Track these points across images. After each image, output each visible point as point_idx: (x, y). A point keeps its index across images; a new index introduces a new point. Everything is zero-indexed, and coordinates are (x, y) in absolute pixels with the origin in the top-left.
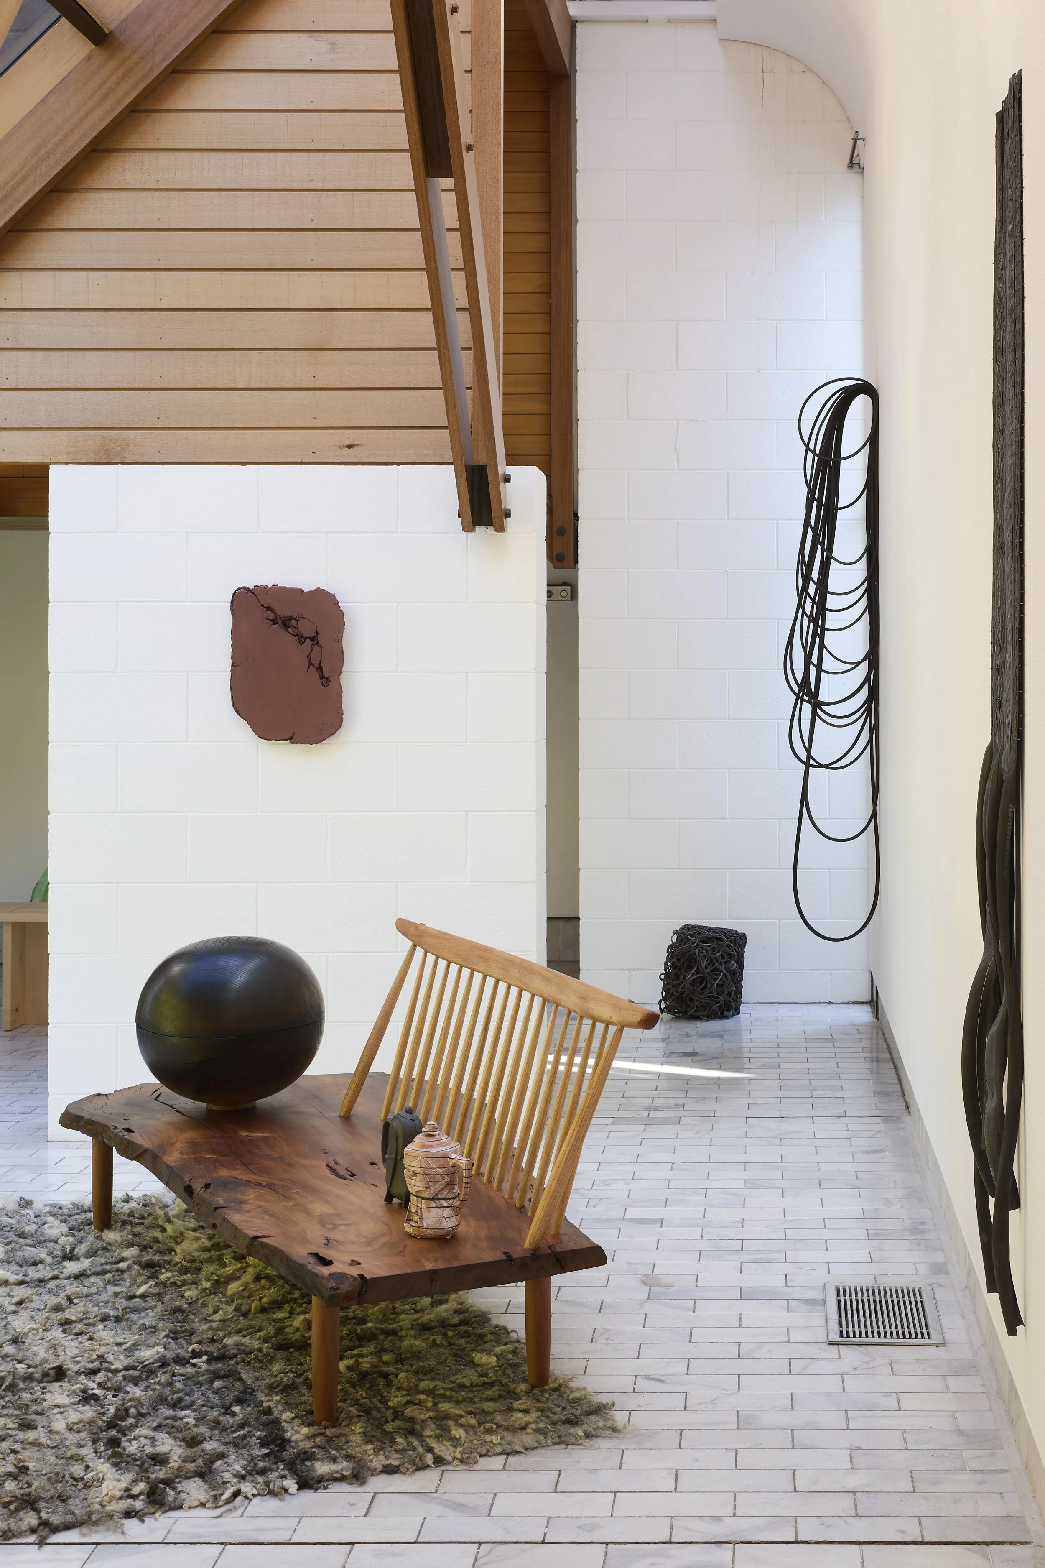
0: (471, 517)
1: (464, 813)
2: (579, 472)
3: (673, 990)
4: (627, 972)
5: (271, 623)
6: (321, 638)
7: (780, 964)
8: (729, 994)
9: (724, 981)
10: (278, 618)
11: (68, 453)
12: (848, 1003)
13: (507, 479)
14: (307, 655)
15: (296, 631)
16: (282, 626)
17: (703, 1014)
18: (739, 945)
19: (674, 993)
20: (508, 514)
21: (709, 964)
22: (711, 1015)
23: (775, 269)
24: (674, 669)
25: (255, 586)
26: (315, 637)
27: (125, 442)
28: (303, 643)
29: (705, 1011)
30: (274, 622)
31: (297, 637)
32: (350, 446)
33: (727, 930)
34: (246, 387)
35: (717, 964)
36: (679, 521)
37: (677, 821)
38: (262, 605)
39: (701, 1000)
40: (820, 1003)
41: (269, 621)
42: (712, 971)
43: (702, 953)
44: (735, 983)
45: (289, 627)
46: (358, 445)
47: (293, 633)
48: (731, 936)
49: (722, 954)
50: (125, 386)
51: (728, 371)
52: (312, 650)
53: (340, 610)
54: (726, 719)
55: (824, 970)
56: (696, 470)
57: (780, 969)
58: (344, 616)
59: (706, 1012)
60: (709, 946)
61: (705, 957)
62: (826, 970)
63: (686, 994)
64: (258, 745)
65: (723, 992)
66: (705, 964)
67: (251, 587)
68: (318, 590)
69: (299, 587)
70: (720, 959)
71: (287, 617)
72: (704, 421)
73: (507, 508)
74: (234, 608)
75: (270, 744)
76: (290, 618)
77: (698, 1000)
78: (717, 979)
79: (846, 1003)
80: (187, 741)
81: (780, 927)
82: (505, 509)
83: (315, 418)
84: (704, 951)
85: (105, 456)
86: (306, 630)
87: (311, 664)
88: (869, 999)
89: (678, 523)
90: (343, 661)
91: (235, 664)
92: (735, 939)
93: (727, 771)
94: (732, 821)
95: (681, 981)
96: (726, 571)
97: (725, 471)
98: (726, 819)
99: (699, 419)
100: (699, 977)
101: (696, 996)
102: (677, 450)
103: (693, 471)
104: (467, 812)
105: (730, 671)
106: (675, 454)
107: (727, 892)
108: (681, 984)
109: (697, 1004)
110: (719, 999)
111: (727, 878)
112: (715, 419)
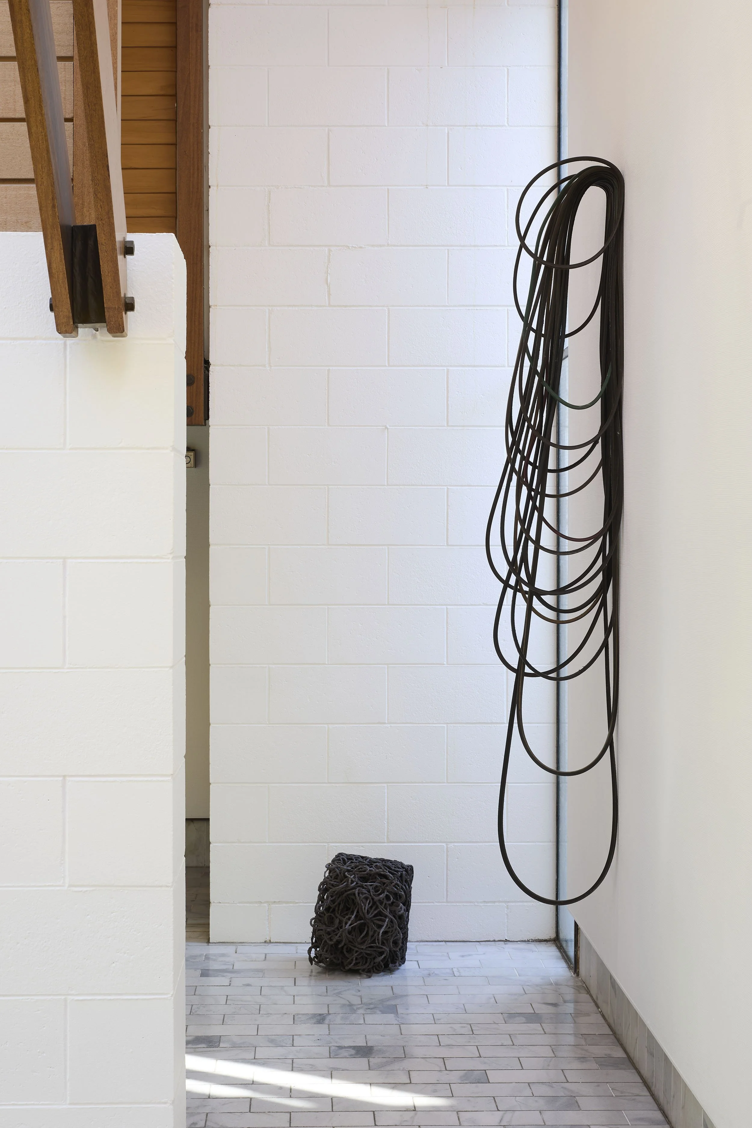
0: (70, 309)
1: (61, 779)
2: (211, 309)
3: (326, 938)
4: (266, 905)
7: (447, 895)
8: (395, 943)
9: (389, 928)
12: (528, 941)
13: (129, 250)
17: (364, 967)
18: (406, 881)
19: (328, 941)
20: (130, 306)
21: (371, 907)
22: (373, 967)
23: (447, 65)
24: (324, 545)
29: (366, 962)
33: (391, 861)
35: (381, 908)
36: (331, 368)
37: (326, 726)
39: (362, 951)
40: (494, 941)
42: (375, 916)
43: (363, 893)
44: (401, 929)
48: (397, 871)
49: (387, 895)
51: (390, 188)
55: (499, 902)
56: (350, 306)
57: (447, 902)
59: (368, 964)
60: (371, 885)
61: (366, 898)
62: (502, 902)
63: (343, 944)
65: (387, 940)
66: (366, 908)
70: (385, 901)
72: (361, 247)
73: (129, 295)
77: (357, 952)
78: (383, 926)
79: (525, 941)
81: (447, 851)
82: (125, 297)
84: (364, 891)
88: (553, 935)
89: (329, 370)
92: (402, 874)
93: (386, 666)
94: (391, 726)
95: (336, 926)
96: (386, 428)
97: (385, 308)
98: (385, 723)
99: (354, 246)
100: (360, 923)
101: (355, 947)
102: (328, 283)
103: (346, 308)
104: (64, 777)
105: (390, 547)
106: (326, 287)
107: (386, 809)
108: (336, 930)
109: (356, 955)
110: (383, 950)
111: (386, 794)
112: (373, 246)
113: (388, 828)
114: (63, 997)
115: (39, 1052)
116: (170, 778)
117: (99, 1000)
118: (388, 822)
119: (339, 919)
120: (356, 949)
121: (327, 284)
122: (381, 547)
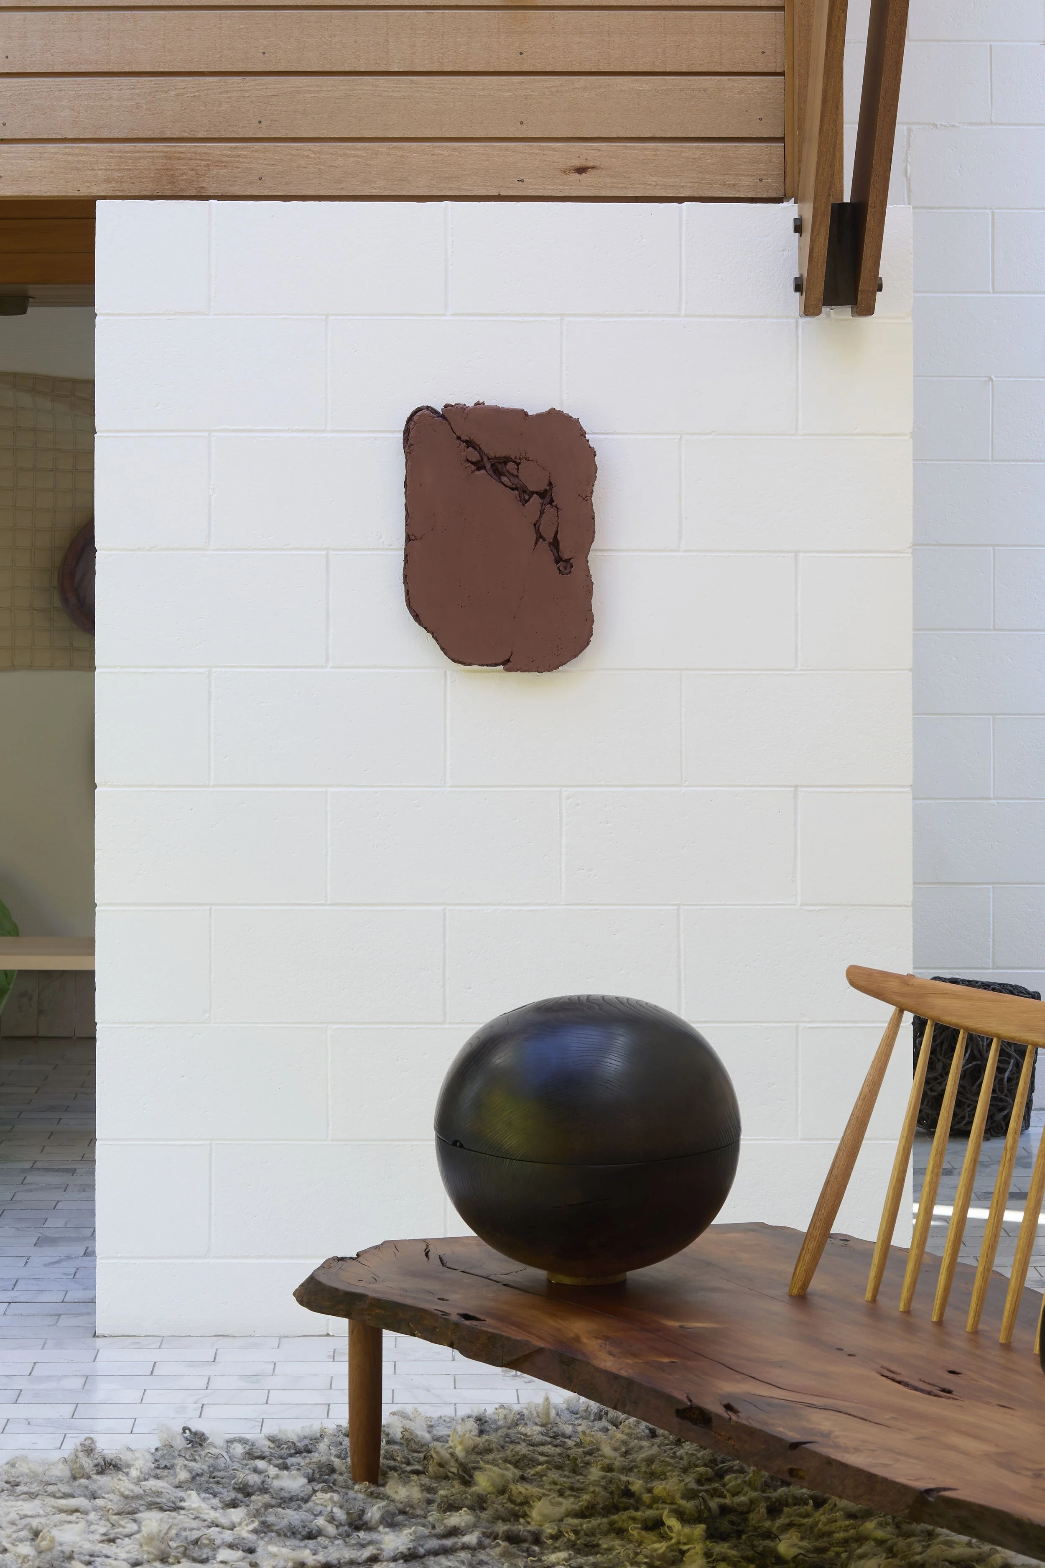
0: (823, 291)
1: (793, 789)
5: (473, 468)
6: (556, 493)
9: (1014, 1073)
10: (485, 459)
11: (108, 181)
14: (534, 521)
15: (516, 481)
16: (491, 472)
19: (928, 1092)
20: (879, 287)
22: (990, 1128)
25: (446, 406)
26: (546, 490)
27: (204, 163)
28: (527, 501)
30: (479, 466)
31: (516, 492)
32: (581, 170)
33: (1011, 986)
34: (406, 70)
38: (459, 438)
41: (469, 464)
45: (502, 474)
46: (593, 168)
47: (510, 484)
50: (203, 69)
51: (992, 43)
52: (542, 512)
53: (590, 447)
54: (990, 630)
56: (939, 208)
58: (595, 455)
64: (445, 672)
65: (1010, 1091)
67: (439, 408)
68: (552, 411)
69: (517, 406)
71: (500, 458)
72: (954, 126)
74: (410, 442)
75: (467, 671)
76: (506, 460)
77: (969, 1106)
78: (1006, 1069)
80: (326, 667)
83: (522, 123)
85: (169, 187)
86: (533, 481)
87: (540, 536)
90: (594, 532)
91: (413, 538)
93: (991, 717)
94: (998, 803)
95: (939, 1072)
96: (991, 379)
97: (988, 211)
98: (990, 798)
99: (944, 124)
100: (975, 1065)
101: (967, 1099)
102: (908, 175)
103: (934, 211)
104: (796, 787)
105: (996, 548)
106: (905, 181)
107: (991, 922)
108: (939, 1077)
109: (968, 1109)
110: (1005, 1104)
111: (991, 900)
112: (971, 124)
113: (994, 948)
114: (795, 1025)
115: (769, 1083)
116: (909, 789)
117: (833, 1027)
118: (994, 940)
119: (943, 1062)
120: (969, 1102)
121: (906, 177)
122: (984, 548)
